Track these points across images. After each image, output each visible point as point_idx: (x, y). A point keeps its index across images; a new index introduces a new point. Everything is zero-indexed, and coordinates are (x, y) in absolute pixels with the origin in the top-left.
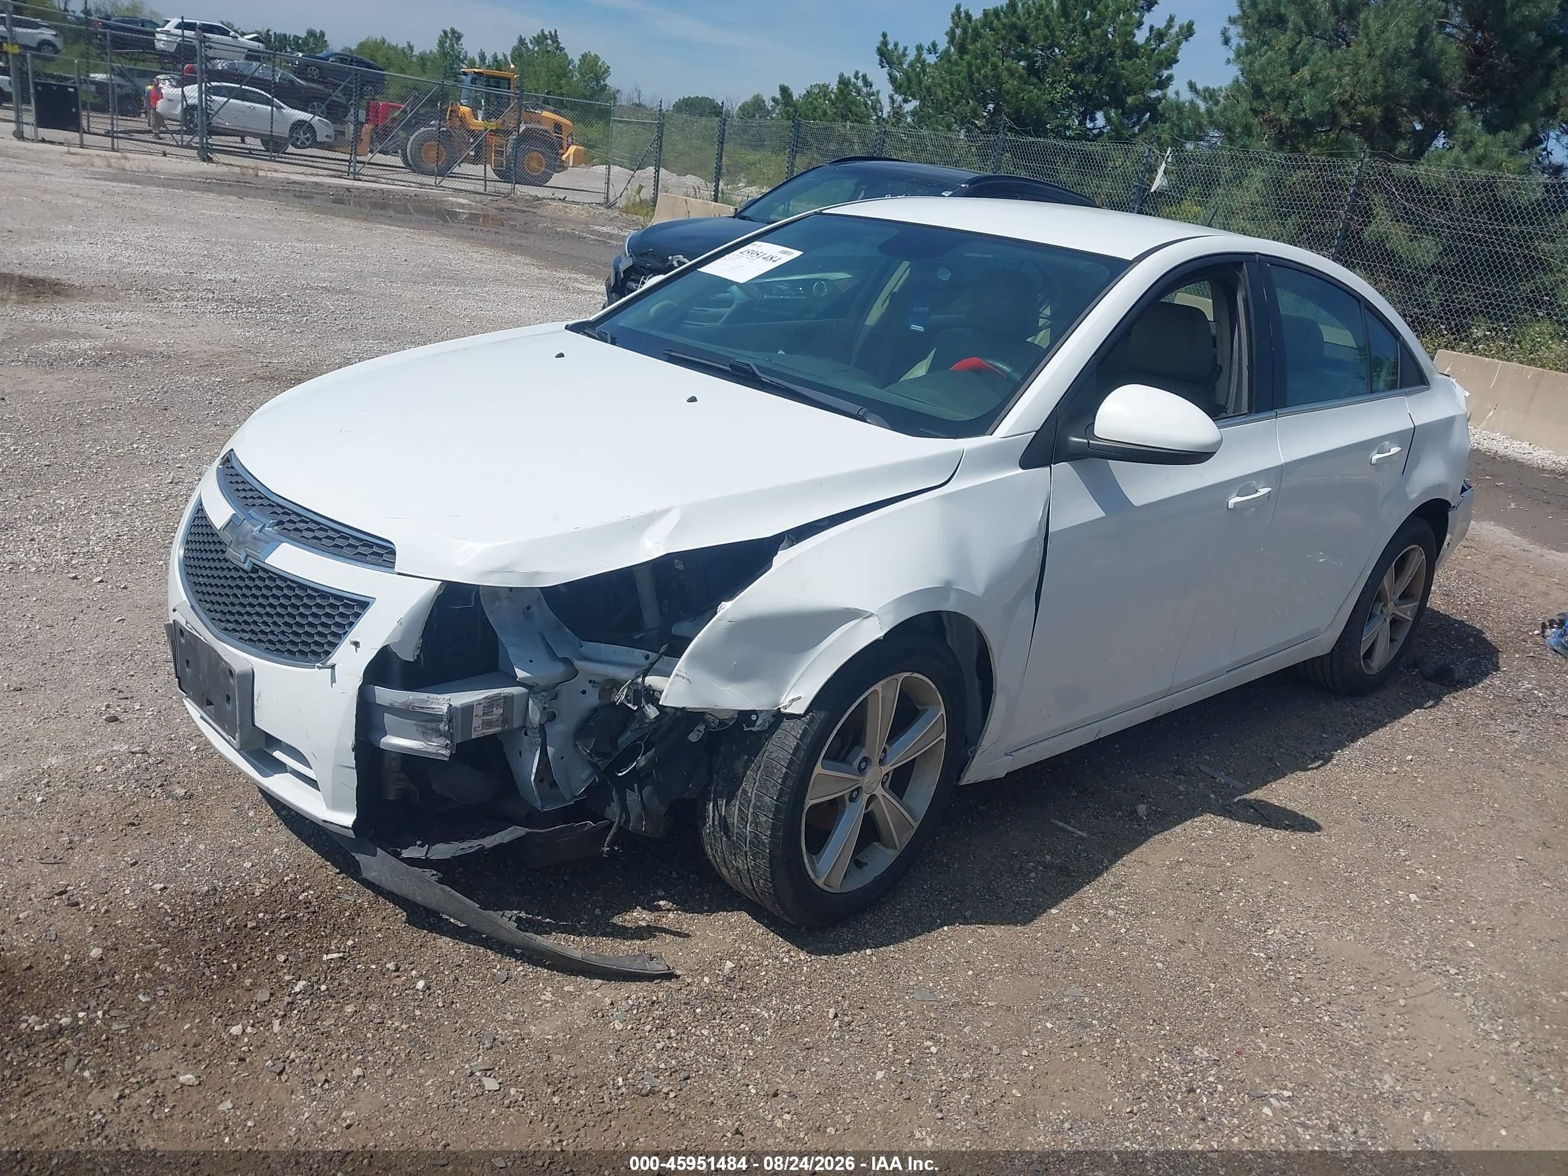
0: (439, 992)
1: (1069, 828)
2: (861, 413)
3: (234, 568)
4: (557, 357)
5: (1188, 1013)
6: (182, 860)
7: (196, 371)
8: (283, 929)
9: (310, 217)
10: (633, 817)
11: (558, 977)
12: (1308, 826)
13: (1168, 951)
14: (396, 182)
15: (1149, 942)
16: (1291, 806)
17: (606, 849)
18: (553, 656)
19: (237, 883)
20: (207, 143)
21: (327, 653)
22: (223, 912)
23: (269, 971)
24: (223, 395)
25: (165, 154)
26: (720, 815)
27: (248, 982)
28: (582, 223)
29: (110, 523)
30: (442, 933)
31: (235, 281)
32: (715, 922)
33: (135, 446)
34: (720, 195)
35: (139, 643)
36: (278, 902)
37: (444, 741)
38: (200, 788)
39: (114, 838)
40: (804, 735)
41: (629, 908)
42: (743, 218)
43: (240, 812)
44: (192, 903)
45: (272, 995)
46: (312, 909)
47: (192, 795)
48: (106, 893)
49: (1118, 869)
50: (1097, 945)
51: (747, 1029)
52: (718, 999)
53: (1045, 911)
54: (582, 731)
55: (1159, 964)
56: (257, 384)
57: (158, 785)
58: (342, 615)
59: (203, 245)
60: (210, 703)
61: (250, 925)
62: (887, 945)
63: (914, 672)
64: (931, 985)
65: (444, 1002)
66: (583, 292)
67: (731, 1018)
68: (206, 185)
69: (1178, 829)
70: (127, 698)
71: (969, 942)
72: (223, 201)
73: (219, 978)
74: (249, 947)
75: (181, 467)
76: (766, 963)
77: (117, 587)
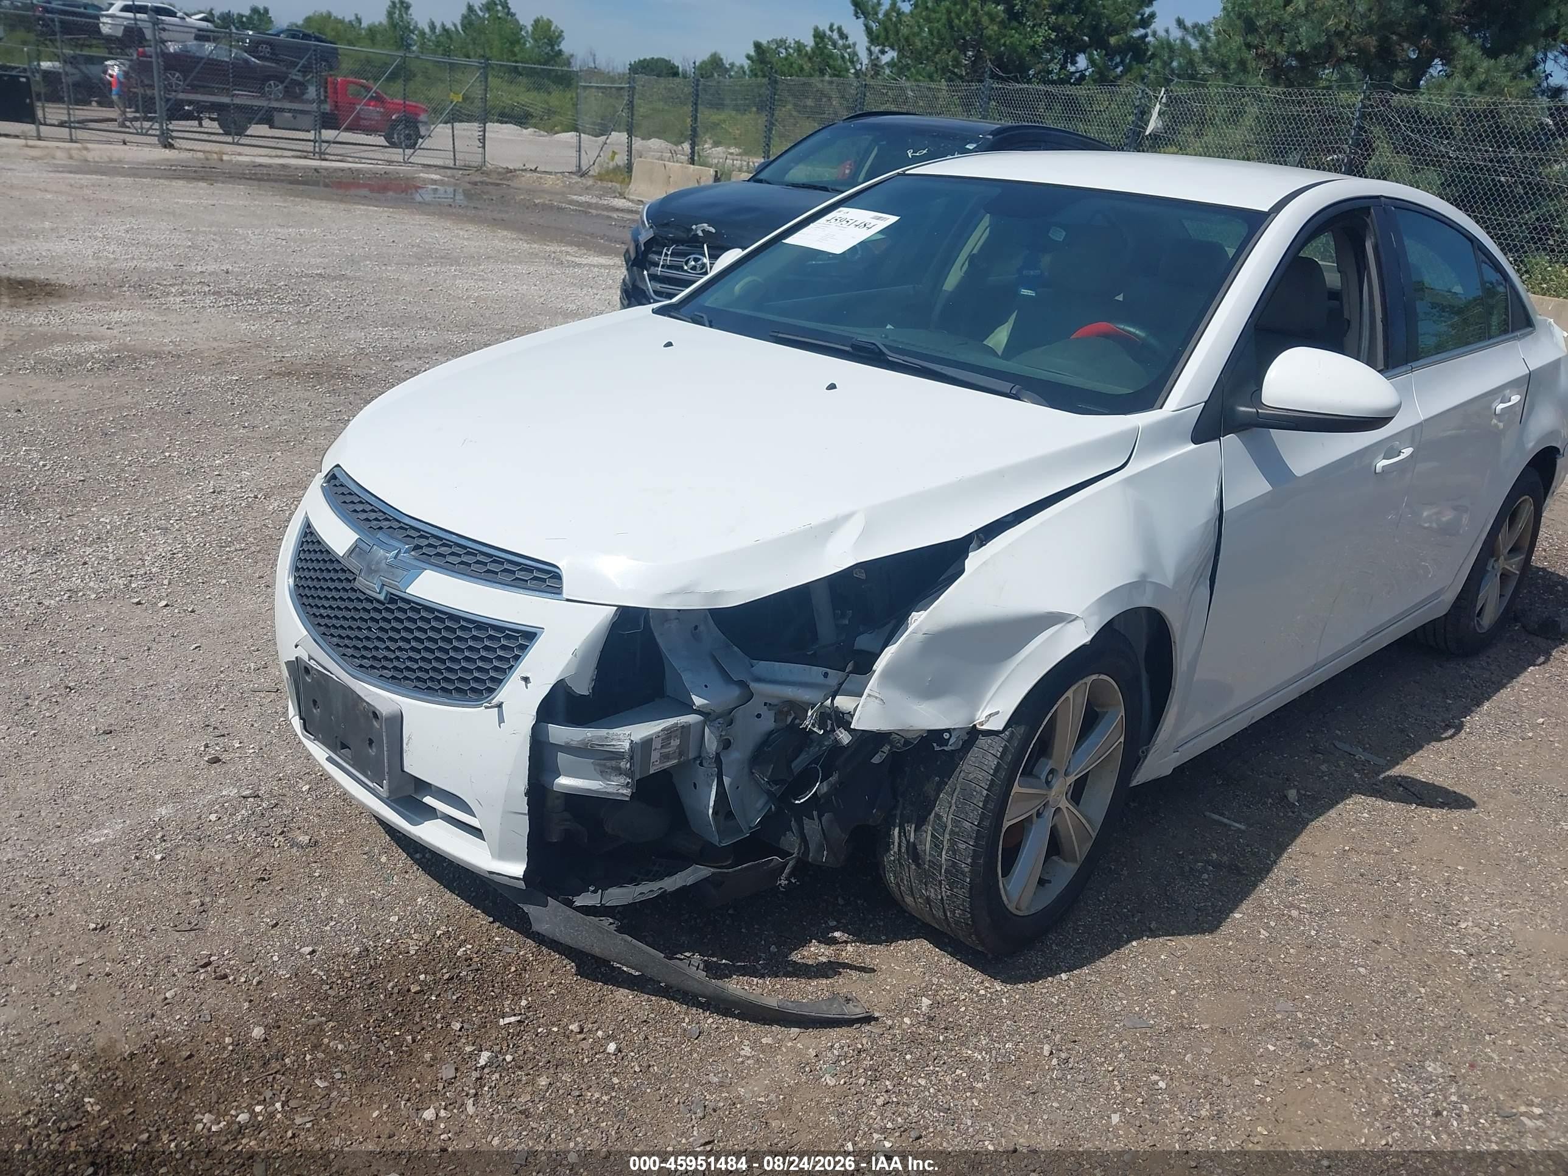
0: (632, 1054)
1: (1225, 821)
2: (1014, 392)
3: (366, 599)
4: (665, 346)
5: (1407, 1023)
6: (323, 918)
7: (210, 369)
8: (450, 993)
9: (285, 201)
10: (812, 847)
11: (753, 1028)
12: (1458, 802)
13: (1366, 952)
14: (363, 161)
15: (1344, 944)
16: (1439, 781)
17: (784, 882)
18: (727, 678)
19: (388, 941)
20: (168, 129)
21: (491, 691)
22: (382, 976)
23: (447, 1041)
24: (243, 394)
25: (125, 143)
26: (908, 842)
27: (428, 1056)
28: (557, 194)
29: (161, 540)
30: (619, 985)
31: (227, 273)
32: (897, 953)
33: (167, 454)
34: (696, 158)
35: (222, 672)
36: (437, 960)
37: (624, 780)
38: (323, 832)
39: (247, 897)
40: (1003, 753)
41: (804, 942)
42: (760, 181)
43: (371, 859)
44: (347, 968)
45: (456, 1069)
46: (474, 967)
47: (316, 842)
48: (253, 961)
49: (1284, 862)
50: (1292, 951)
51: (964, 1075)
52: (925, 1042)
53: (1227, 916)
54: (759, 756)
55: (1362, 970)
56: (275, 380)
57: (279, 832)
58: (504, 648)
59: (184, 235)
60: (344, 746)
61: (415, 988)
62: (1081, 967)
63: (1100, 673)
64: (1137, 1009)
65: (640, 1066)
66: (579, 265)
67: (944, 1063)
68: (172, 173)
69: (1333, 813)
70: (224, 736)
71: (1162, 957)
72: (194, 188)
73: (395, 1053)
74: (418, 1014)
75: (219, 475)
76: (964, 997)
77: (185, 611)
